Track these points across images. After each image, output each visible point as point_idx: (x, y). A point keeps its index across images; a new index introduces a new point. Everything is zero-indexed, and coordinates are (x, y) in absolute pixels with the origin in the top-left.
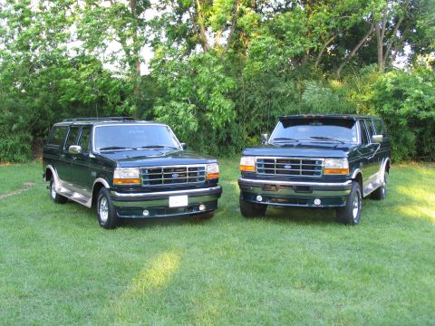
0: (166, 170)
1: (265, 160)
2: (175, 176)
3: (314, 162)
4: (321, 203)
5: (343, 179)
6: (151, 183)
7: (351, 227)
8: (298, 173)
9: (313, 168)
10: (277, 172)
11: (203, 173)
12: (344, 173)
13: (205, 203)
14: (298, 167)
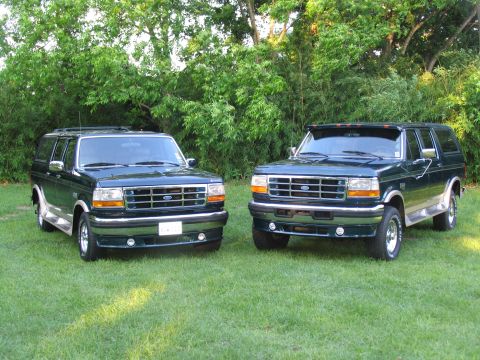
0: (156, 191)
1: (280, 180)
2: (167, 198)
3: (336, 182)
4: (345, 233)
5: (371, 203)
6: (138, 206)
7: (384, 262)
8: (317, 195)
9: (335, 189)
10: (293, 194)
11: (202, 195)
12: (372, 196)
13: (205, 232)
14: (317, 188)
